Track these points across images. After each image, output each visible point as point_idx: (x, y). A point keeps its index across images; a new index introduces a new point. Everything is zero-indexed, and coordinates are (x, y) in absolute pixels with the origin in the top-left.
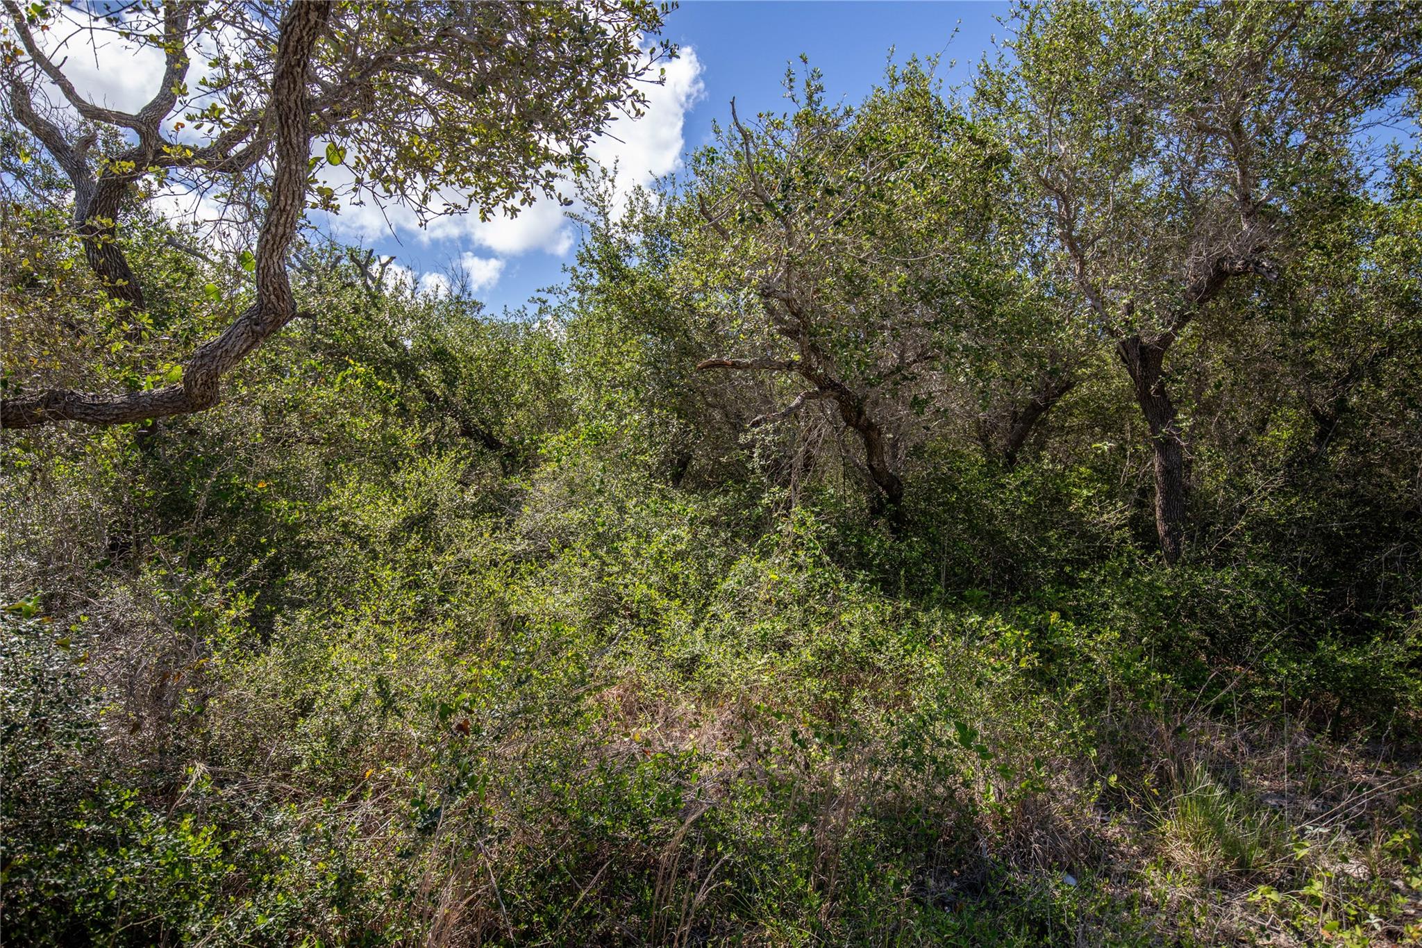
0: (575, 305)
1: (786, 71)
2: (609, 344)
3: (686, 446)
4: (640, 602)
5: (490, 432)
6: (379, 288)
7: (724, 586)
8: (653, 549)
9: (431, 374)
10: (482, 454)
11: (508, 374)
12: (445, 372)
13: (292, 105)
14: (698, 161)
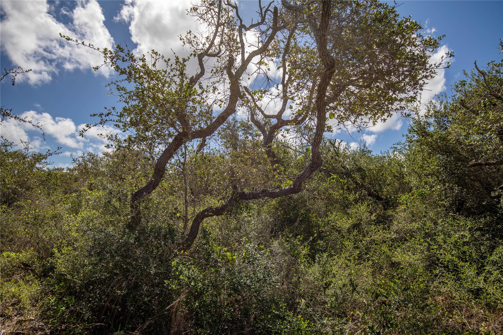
0: (407, 147)
1: (499, 43)
2: (424, 159)
3: (463, 198)
4: (448, 262)
5: (378, 195)
6: (338, 150)
7: (491, 258)
8: (453, 240)
9: (357, 176)
10: (376, 202)
11: (383, 174)
12: (361, 175)
13: (321, 105)
14: (457, 87)
